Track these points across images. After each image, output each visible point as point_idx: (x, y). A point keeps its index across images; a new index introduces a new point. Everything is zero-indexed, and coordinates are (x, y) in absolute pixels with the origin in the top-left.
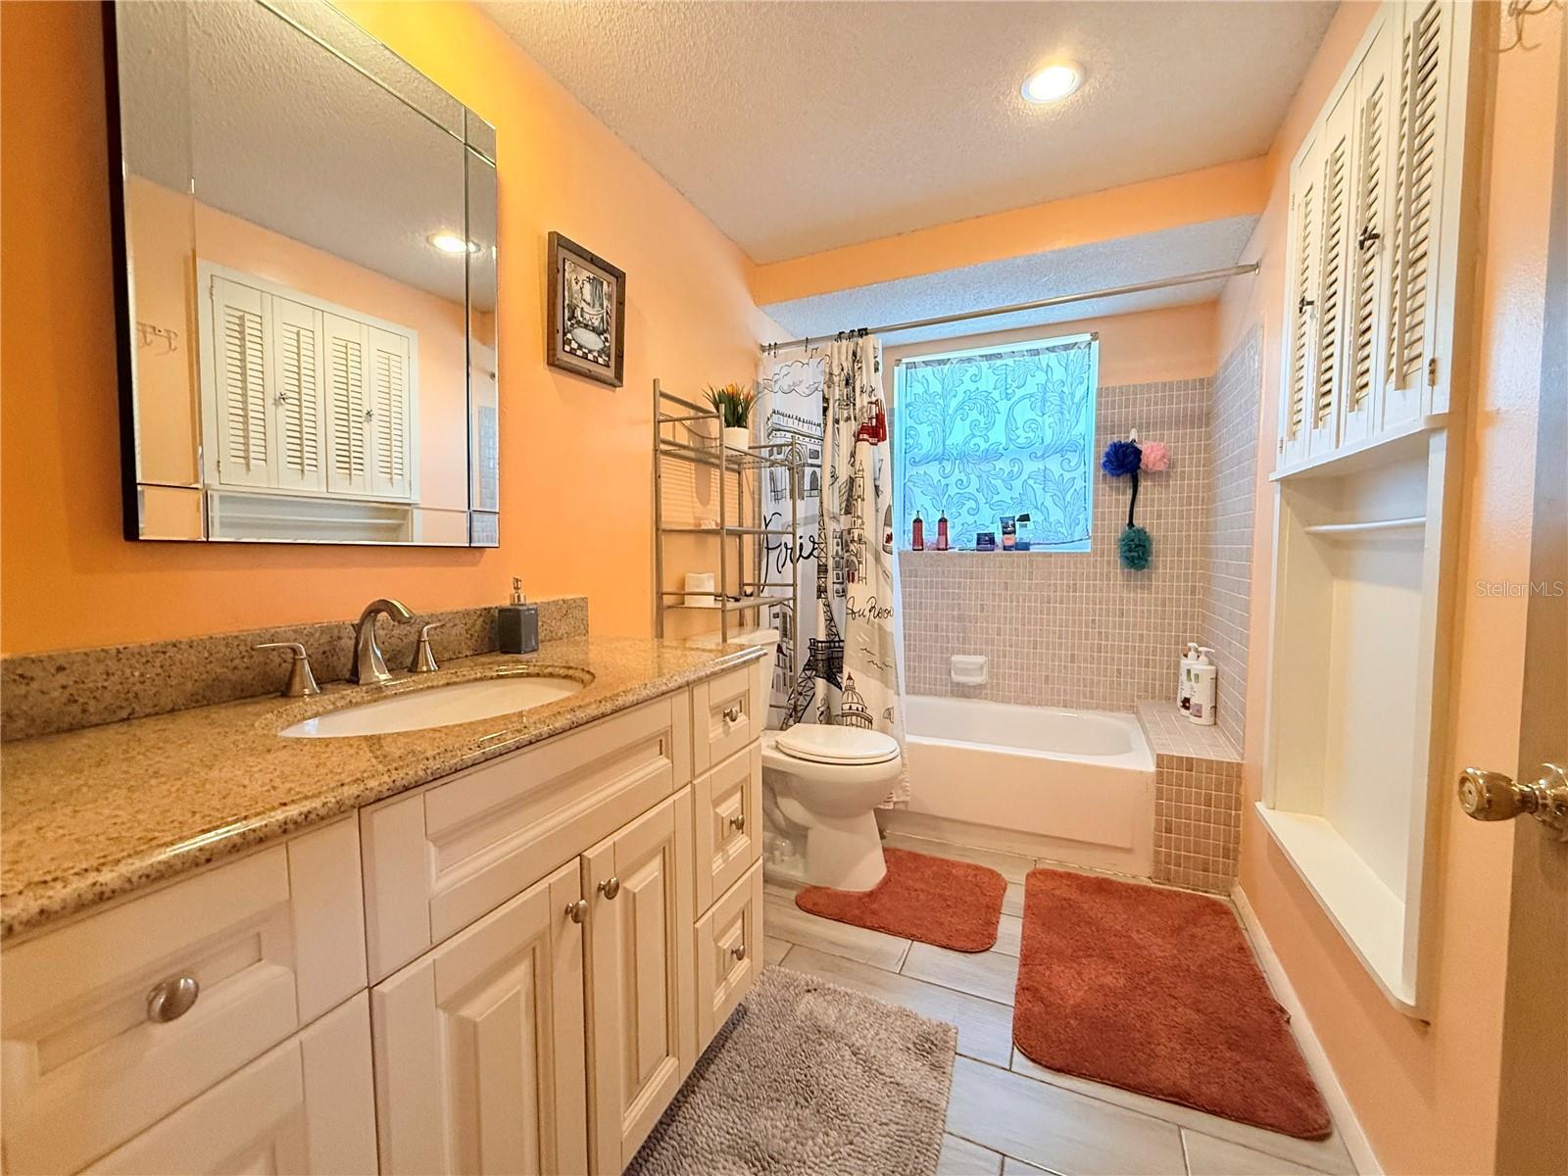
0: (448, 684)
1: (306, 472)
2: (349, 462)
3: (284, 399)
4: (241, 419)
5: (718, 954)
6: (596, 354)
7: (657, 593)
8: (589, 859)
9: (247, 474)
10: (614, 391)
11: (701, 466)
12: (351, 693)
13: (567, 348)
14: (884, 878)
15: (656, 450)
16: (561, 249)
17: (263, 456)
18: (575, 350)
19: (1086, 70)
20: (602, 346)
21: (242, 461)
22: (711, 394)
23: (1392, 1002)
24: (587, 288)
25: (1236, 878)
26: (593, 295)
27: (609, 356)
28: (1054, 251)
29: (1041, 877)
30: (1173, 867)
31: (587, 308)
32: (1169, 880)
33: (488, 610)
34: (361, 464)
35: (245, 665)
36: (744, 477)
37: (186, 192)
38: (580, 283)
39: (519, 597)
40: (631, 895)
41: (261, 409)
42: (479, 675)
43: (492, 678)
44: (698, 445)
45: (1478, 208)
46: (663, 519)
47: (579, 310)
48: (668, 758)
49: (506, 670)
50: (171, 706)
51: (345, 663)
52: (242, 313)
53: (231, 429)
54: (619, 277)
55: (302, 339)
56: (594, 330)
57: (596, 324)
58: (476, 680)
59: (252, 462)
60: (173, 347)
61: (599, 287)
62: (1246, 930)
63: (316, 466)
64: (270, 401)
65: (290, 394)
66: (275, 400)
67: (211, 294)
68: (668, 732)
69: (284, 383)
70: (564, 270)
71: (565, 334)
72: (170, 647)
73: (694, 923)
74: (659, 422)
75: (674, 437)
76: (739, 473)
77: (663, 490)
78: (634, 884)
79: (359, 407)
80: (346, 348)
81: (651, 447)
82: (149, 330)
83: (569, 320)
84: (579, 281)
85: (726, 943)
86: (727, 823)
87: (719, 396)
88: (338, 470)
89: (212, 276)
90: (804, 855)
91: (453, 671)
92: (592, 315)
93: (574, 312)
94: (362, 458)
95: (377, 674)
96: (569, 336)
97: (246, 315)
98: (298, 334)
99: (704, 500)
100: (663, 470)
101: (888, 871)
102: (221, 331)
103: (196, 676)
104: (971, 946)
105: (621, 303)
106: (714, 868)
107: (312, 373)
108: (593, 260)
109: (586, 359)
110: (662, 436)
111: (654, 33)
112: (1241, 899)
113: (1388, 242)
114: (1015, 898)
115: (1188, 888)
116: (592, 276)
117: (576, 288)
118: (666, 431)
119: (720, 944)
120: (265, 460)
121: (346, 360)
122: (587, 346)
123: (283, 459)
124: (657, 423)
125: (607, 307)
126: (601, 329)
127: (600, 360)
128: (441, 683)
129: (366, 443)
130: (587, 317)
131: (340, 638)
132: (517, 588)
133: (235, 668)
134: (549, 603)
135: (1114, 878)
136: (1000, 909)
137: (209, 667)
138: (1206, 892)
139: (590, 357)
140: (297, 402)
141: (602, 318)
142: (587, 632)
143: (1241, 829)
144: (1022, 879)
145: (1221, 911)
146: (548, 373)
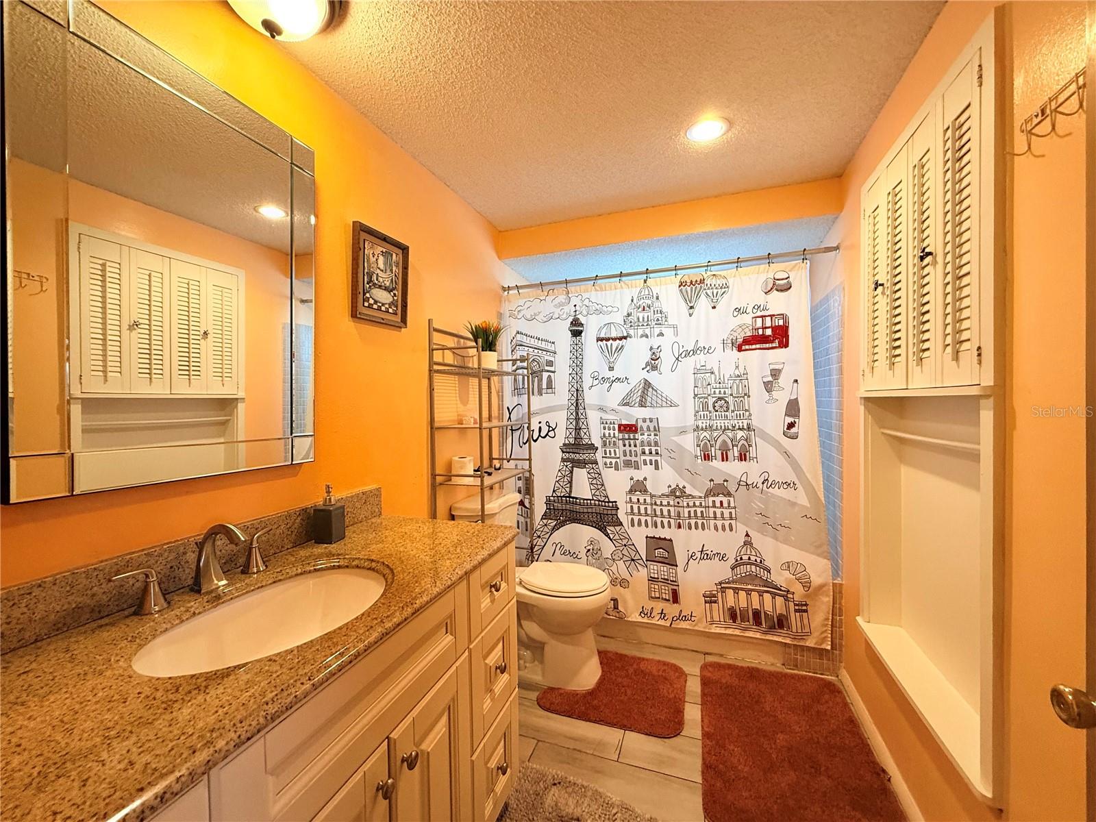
0: (274, 582)
1: (153, 380)
2: (189, 369)
3: (137, 325)
4: (100, 342)
5: (488, 773)
6: (387, 306)
7: (432, 475)
8: (395, 740)
9: (105, 383)
10: (400, 331)
11: (462, 377)
12: (194, 604)
13: (366, 304)
14: (600, 679)
15: (430, 371)
16: (362, 233)
17: (118, 369)
18: (373, 305)
19: (730, 123)
20: (391, 300)
21: (101, 374)
22: (470, 327)
23: (976, 794)
24: (381, 259)
25: (841, 664)
26: (385, 264)
27: (397, 307)
28: (705, 232)
29: (710, 669)
30: (799, 657)
31: (381, 274)
32: (796, 666)
33: (305, 510)
34: (199, 371)
35: (103, 591)
36: (492, 381)
37: (62, 171)
38: (376, 256)
39: (330, 499)
40: (426, 754)
41: (118, 333)
42: (299, 571)
43: (310, 572)
44: (460, 364)
45: (1005, 251)
46: (436, 419)
47: (375, 275)
48: (452, 635)
49: (321, 564)
50: (34, 638)
51: (187, 576)
52: (104, 261)
53: (93, 349)
54: (404, 249)
55: (153, 279)
56: (386, 289)
57: (388, 284)
58: (297, 575)
59: (110, 374)
60: (44, 289)
61: (389, 257)
62: (852, 704)
63: (162, 374)
64: (125, 327)
65: (141, 321)
66: (129, 326)
67: (79, 248)
68: (452, 616)
69: (136, 312)
70: (364, 248)
71: (364, 294)
72: (35, 588)
73: (471, 757)
74: (433, 350)
75: (443, 360)
76: (489, 379)
77: (435, 398)
78: (427, 746)
79: (198, 329)
80: (188, 284)
81: (427, 368)
82: (25, 276)
83: (368, 283)
84: (376, 257)
85: (493, 764)
86: (493, 669)
87: (476, 328)
88: (180, 376)
89: (80, 234)
90: (542, 662)
91: (279, 570)
92: (385, 278)
93: (371, 278)
94: (199, 366)
95: (216, 582)
96: (368, 295)
97: (107, 262)
98: (150, 275)
99: (464, 401)
100: (435, 384)
101: (603, 671)
102: (85, 275)
103: (58, 608)
104: (667, 733)
105: (405, 268)
106: (484, 708)
107: (160, 304)
108: (385, 239)
109: (381, 310)
110: (435, 360)
111: (433, 86)
112: (846, 680)
113: (940, 259)
114: (694, 686)
115: (809, 672)
116: (384, 250)
117: (373, 260)
118: (438, 356)
119: (489, 765)
120: (120, 372)
121: (188, 293)
122: (380, 300)
123: (135, 370)
124: (431, 351)
125: (395, 271)
126: (391, 287)
127: (391, 310)
128: (270, 582)
129: (203, 355)
130: (381, 280)
131: (185, 553)
132: (328, 492)
133: (93, 595)
134: (352, 497)
135: (760, 667)
136: (684, 697)
137: (70, 598)
138: (822, 674)
139: (383, 308)
140: (147, 327)
141: (392, 279)
142: (381, 514)
143: (843, 629)
144: (697, 671)
145: (834, 690)
146: (353, 323)
